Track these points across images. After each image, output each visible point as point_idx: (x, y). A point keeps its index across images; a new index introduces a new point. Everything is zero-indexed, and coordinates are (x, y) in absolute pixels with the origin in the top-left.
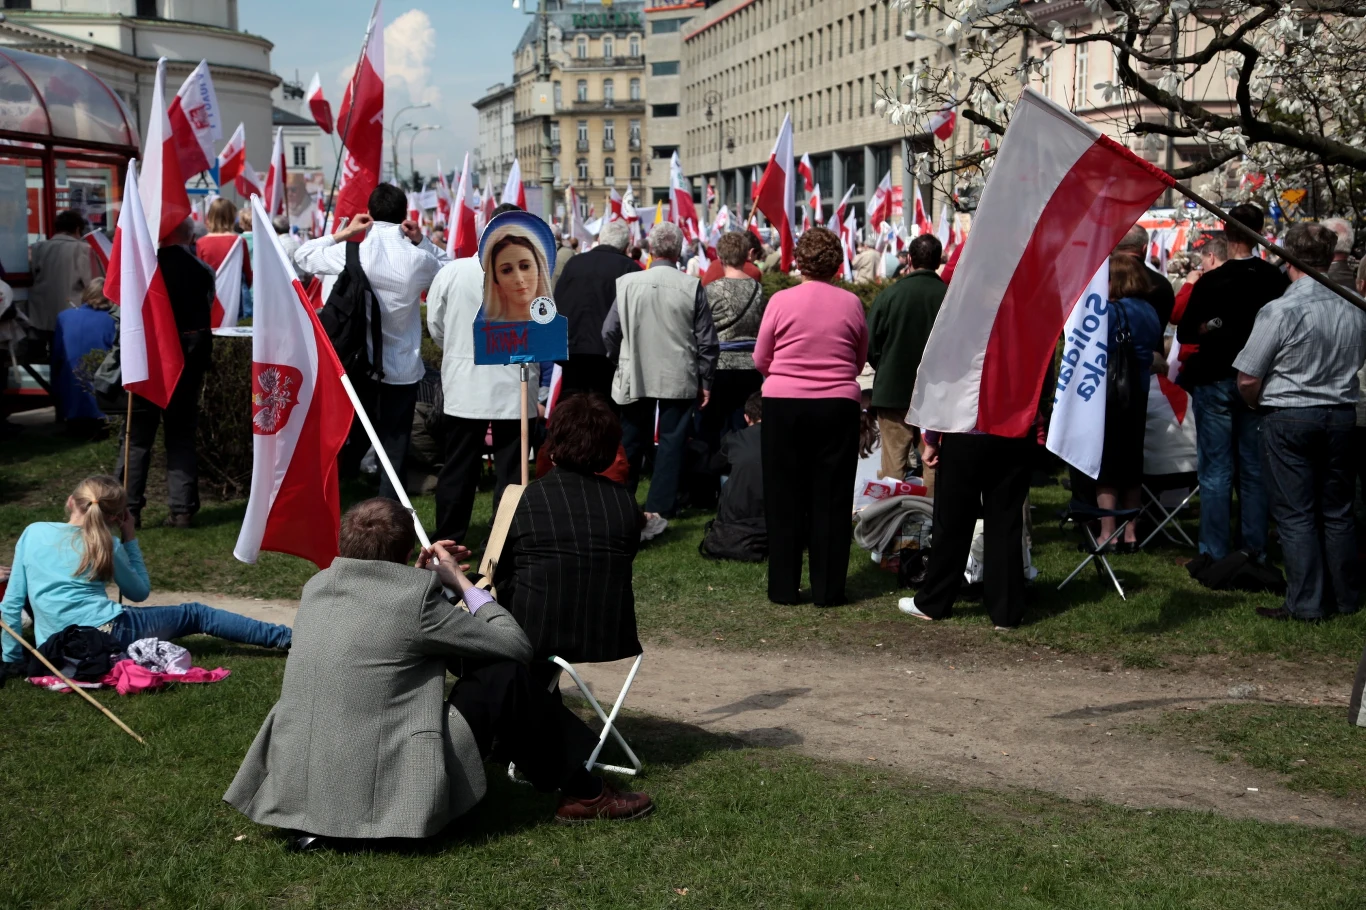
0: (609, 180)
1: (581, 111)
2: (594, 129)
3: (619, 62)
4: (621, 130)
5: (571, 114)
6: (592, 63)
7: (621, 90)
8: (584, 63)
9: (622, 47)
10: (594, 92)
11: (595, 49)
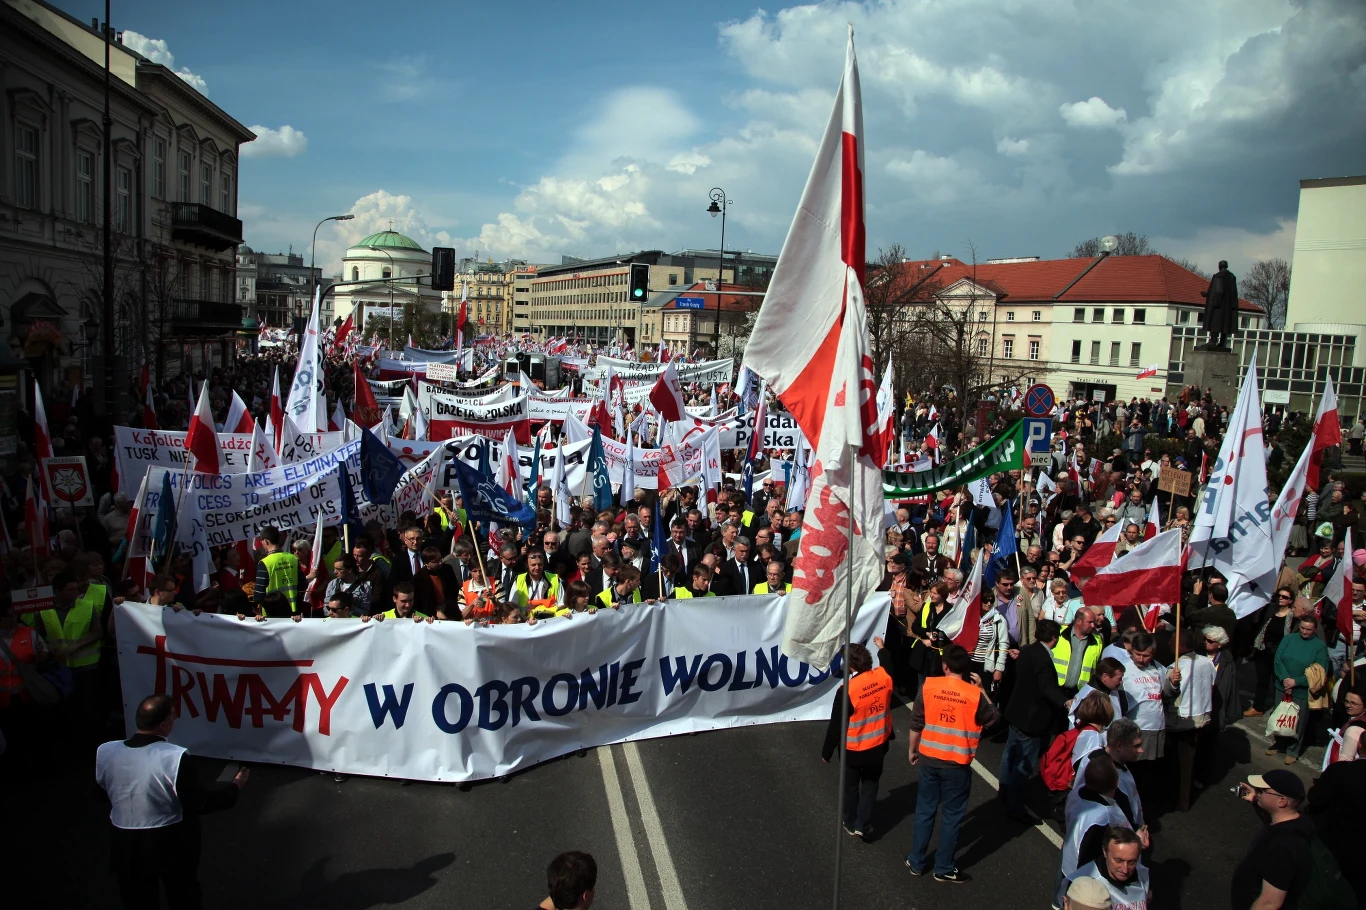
0: (489, 321)
3: (494, 283)
4: (493, 305)
6: (484, 282)
7: (493, 292)
8: (482, 282)
9: (495, 278)
10: (484, 292)
11: (486, 278)
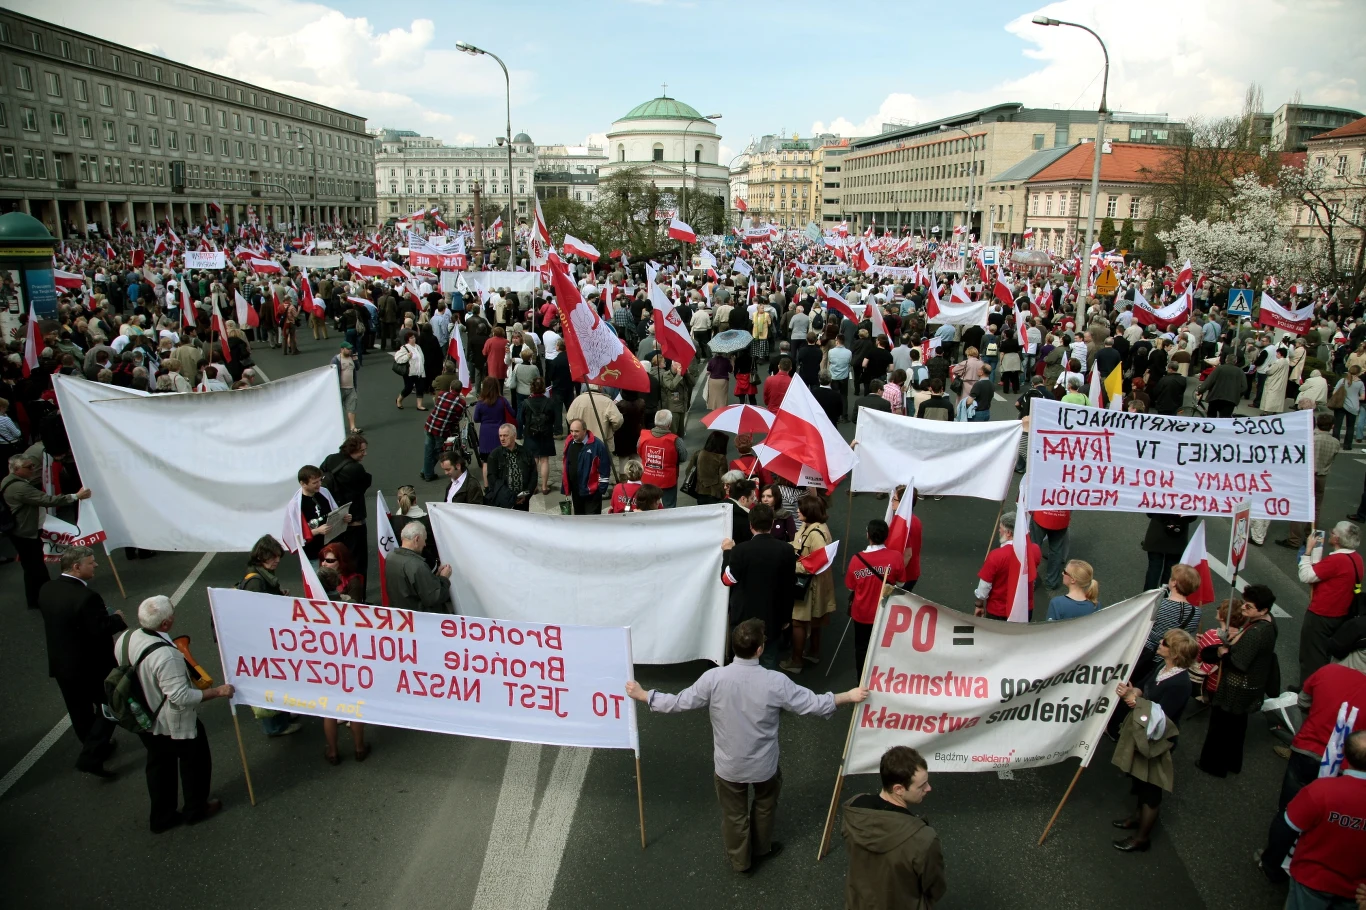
0: (794, 209)
1: (784, 181)
2: (789, 189)
3: (800, 162)
4: (799, 189)
5: (780, 182)
6: (789, 162)
7: (800, 173)
8: (785, 162)
9: (801, 157)
10: (789, 174)
11: (790, 157)
